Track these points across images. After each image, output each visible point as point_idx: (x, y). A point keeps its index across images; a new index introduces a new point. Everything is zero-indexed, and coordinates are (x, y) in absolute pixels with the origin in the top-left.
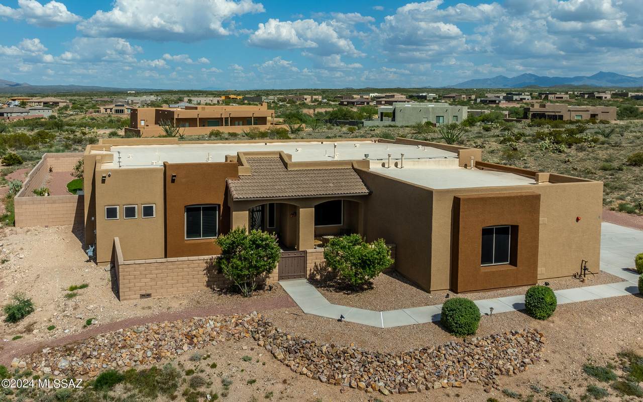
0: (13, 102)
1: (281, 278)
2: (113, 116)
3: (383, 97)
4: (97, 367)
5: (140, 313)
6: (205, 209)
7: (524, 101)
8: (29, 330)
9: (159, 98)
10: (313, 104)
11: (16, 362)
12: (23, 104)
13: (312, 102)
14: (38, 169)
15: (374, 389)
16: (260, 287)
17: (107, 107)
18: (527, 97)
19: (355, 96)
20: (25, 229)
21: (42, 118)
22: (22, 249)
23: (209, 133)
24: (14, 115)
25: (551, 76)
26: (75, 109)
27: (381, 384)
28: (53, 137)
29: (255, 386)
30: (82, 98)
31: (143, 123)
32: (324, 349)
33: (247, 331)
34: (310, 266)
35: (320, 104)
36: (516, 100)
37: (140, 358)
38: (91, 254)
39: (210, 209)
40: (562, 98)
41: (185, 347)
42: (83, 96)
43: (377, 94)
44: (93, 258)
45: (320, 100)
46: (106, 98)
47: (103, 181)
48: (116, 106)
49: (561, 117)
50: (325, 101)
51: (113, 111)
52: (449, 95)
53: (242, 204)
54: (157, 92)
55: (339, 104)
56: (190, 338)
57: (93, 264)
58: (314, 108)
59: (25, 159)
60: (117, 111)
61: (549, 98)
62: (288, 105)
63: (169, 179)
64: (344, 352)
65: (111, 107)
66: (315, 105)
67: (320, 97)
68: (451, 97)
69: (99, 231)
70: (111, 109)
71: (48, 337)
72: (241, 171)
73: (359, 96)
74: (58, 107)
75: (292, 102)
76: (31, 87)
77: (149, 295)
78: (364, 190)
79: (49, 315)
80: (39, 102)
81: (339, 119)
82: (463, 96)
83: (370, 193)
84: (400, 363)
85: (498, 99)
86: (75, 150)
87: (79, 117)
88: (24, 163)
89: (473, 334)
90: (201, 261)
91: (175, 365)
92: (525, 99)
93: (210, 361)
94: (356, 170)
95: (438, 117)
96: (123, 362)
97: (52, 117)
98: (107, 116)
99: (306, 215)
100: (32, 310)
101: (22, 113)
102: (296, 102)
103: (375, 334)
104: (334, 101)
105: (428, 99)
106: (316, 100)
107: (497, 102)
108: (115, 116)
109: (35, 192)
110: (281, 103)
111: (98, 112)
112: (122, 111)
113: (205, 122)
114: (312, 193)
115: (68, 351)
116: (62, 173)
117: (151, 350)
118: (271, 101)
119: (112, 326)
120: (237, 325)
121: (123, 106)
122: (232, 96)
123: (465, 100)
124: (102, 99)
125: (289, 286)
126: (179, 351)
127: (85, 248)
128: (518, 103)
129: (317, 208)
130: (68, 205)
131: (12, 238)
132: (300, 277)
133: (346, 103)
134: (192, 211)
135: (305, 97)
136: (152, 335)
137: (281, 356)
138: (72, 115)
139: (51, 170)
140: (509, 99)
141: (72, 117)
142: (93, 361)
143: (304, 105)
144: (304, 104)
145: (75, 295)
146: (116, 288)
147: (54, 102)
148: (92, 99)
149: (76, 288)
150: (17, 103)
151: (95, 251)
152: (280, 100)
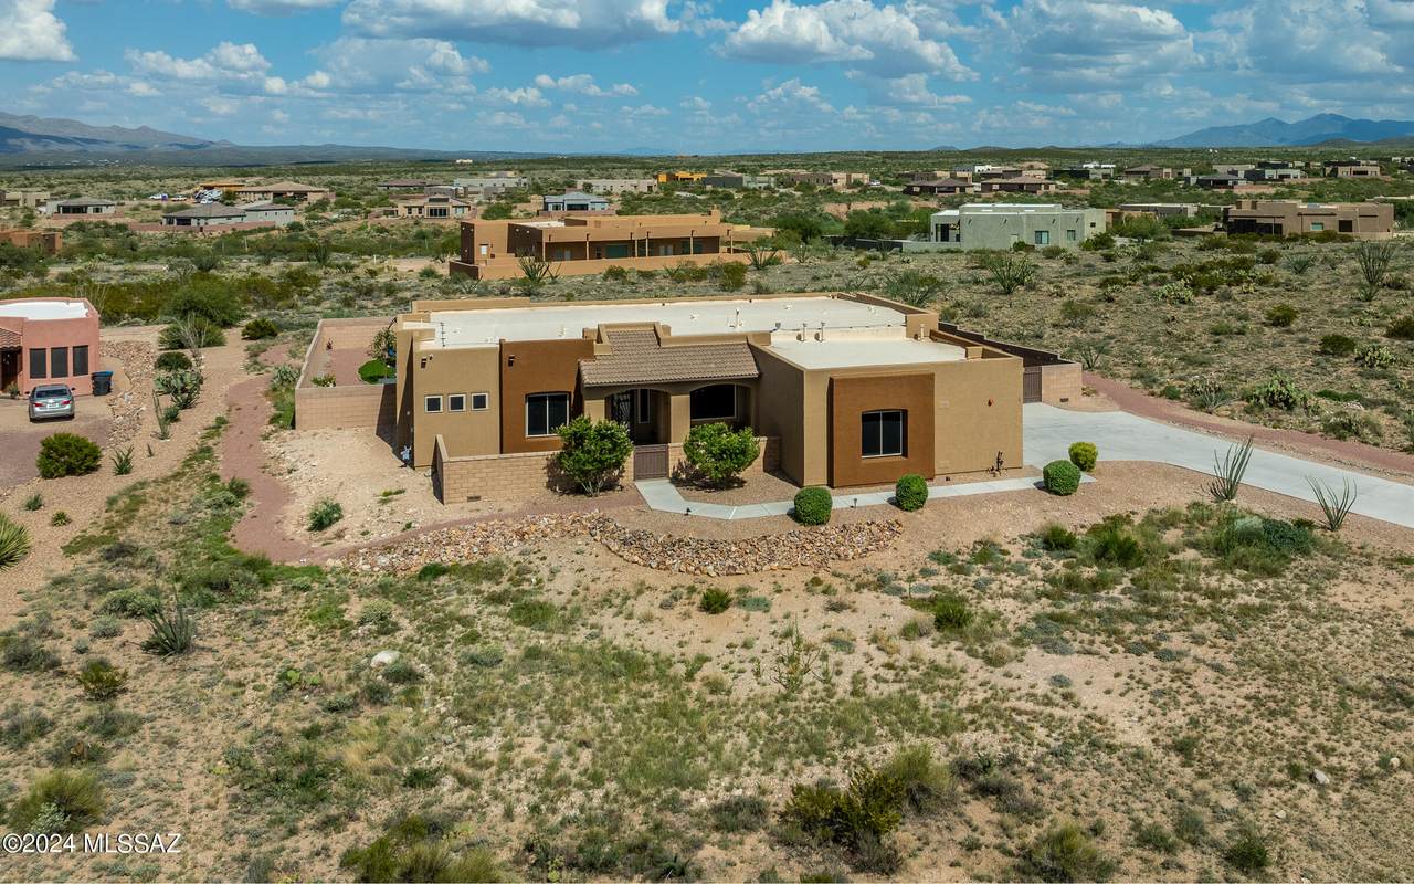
0: (207, 192)
1: (637, 477)
2: (424, 222)
3: (998, 176)
4: (418, 562)
5: (467, 515)
6: (552, 399)
7: (1286, 181)
8: (339, 536)
9: (525, 180)
10: (849, 191)
11: (330, 562)
12: (229, 198)
13: (849, 186)
14: (315, 347)
15: (702, 572)
16: (610, 486)
17: (411, 203)
18: (1293, 173)
19: (939, 174)
20: (311, 432)
21: (273, 228)
22: (312, 456)
23: (604, 272)
24: (212, 222)
25: (1376, 119)
26: (343, 207)
27: (711, 567)
28: (316, 281)
29: (582, 574)
30: (356, 178)
31: (484, 250)
32: (660, 540)
33: (585, 528)
34: (673, 464)
35: (864, 191)
36: (1271, 179)
37: (466, 553)
38: (406, 456)
39: (557, 399)
40: (1366, 173)
41: (515, 544)
42: (358, 174)
43: (990, 167)
44: (410, 463)
45: (866, 182)
46: (408, 180)
47: (423, 365)
48: (431, 200)
49: (1279, 227)
50: (876, 184)
51: (425, 212)
52: (1137, 169)
53: (597, 391)
54: (524, 162)
55: (904, 192)
56: (522, 535)
57: (409, 469)
58: (848, 200)
59: (281, 328)
60: (433, 212)
61: (1340, 174)
62: (798, 194)
63: (505, 361)
64: (680, 541)
65: (420, 203)
66: (853, 195)
67: (867, 176)
68: (1143, 173)
69: (417, 429)
70: (420, 208)
71: (363, 541)
72: (598, 350)
73: (948, 174)
74: (305, 204)
75: (806, 187)
76: (235, 150)
77: (478, 498)
78: (754, 372)
79: (361, 520)
80: (263, 193)
81: (862, 236)
82: (1166, 170)
83: (760, 375)
84: (734, 549)
85: (1234, 177)
86: (362, 308)
87: (353, 227)
88: (280, 334)
89: (822, 523)
90: (540, 458)
91: (503, 558)
92: (1288, 176)
93: (540, 555)
94: (750, 346)
95: (1039, 233)
96: (447, 557)
97: (294, 227)
98: (412, 222)
99: (680, 405)
100: (341, 517)
101: (229, 218)
102: (815, 187)
103: (718, 524)
104: (894, 185)
105: (1092, 177)
106: (858, 183)
107: (1230, 183)
108: (428, 224)
109: (316, 381)
110: (782, 190)
111: (392, 213)
112: (443, 212)
113: (600, 249)
114: (686, 376)
115: (387, 549)
116: (348, 351)
117: (478, 546)
118: (763, 185)
119: (437, 527)
120: (574, 522)
121: (446, 200)
122: (681, 174)
123: (1171, 178)
124: (399, 183)
125: (645, 487)
126: (508, 547)
127: (398, 452)
128: (1273, 186)
129: (692, 394)
130: (371, 398)
131: (296, 444)
132: (661, 476)
133: (918, 189)
134: (535, 401)
135: (835, 175)
136: (479, 532)
137: (616, 548)
138: (335, 221)
139: (329, 347)
140: (1255, 177)
141: (338, 227)
142: (416, 557)
143: (831, 195)
144: (831, 191)
145: (390, 501)
146: (439, 493)
147: (295, 193)
148: (377, 180)
149: (390, 493)
150: (216, 194)
151: (412, 453)
152: (781, 183)
